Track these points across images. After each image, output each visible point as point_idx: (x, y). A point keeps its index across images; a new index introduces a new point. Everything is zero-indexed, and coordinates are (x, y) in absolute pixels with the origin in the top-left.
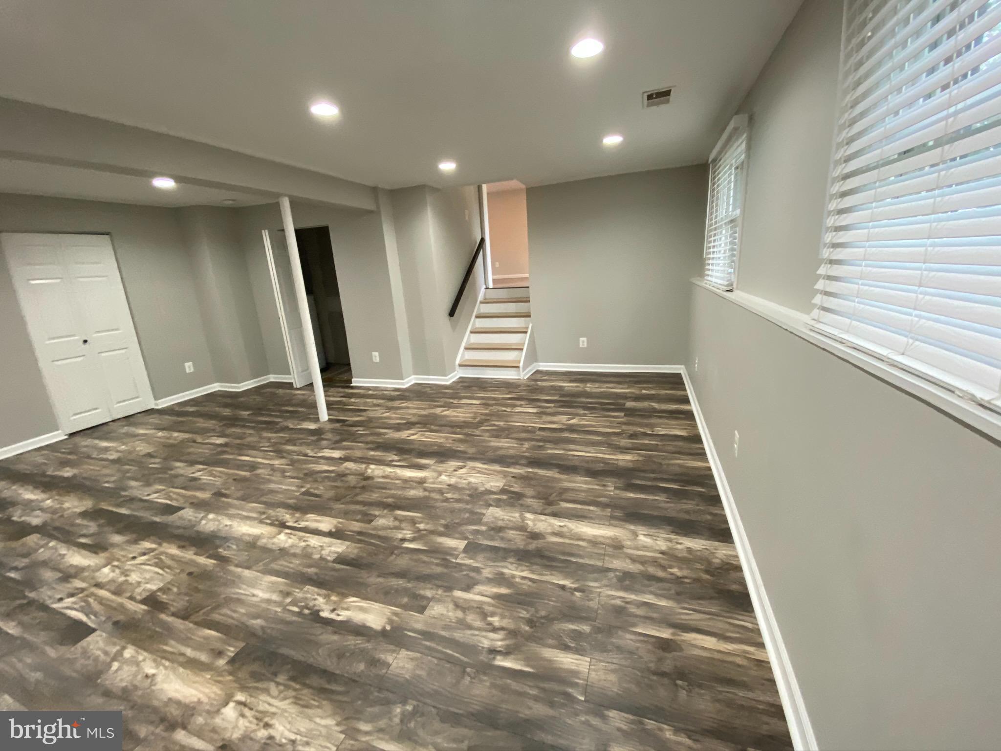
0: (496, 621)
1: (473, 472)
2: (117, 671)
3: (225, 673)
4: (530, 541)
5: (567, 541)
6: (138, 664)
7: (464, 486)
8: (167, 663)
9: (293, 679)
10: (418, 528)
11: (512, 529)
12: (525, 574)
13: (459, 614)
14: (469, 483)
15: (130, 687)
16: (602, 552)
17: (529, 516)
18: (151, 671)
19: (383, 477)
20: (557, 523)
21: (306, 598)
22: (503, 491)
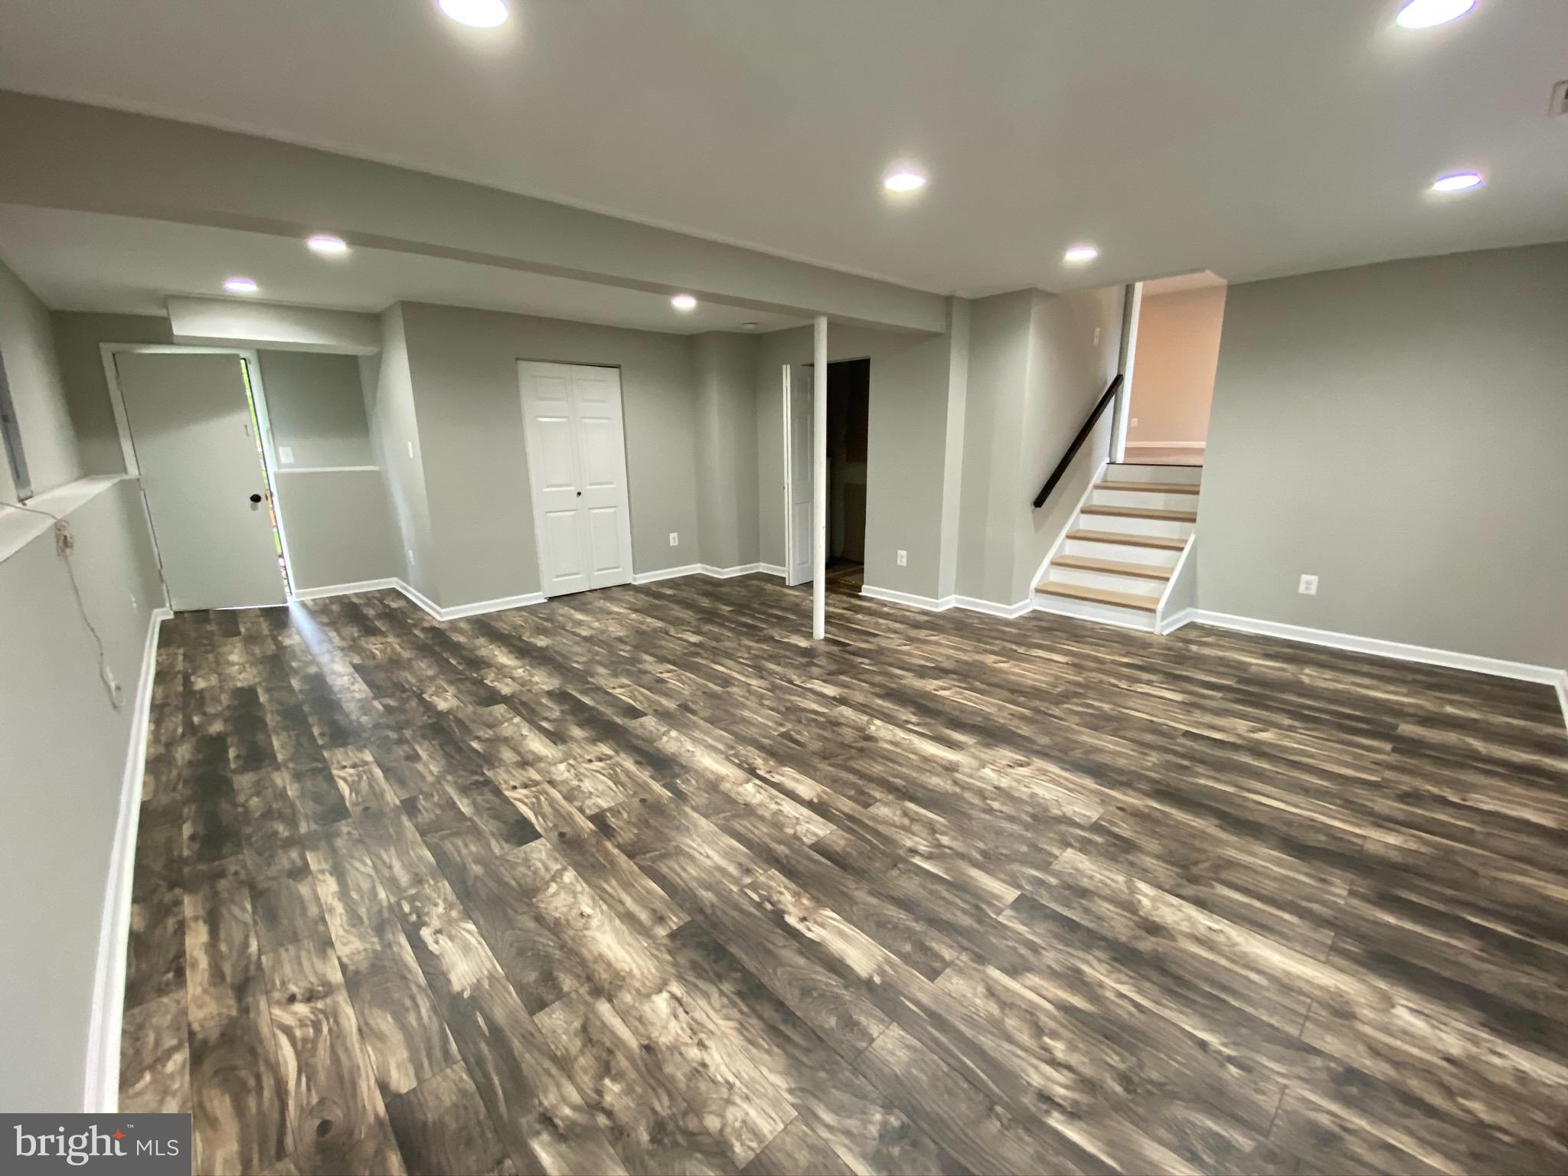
0: (1059, 1048)
1: (1043, 777)
2: (554, 895)
3: (663, 948)
4: (1143, 933)
5: (1223, 962)
6: (575, 894)
7: (1025, 797)
8: (605, 907)
9: (740, 994)
10: (937, 840)
11: (1106, 898)
12: (1125, 989)
13: (994, 1009)
14: (1033, 795)
15: (563, 921)
16: (1303, 1011)
17: (1142, 886)
18: (588, 910)
19: (892, 743)
20: (1204, 921)
21: (770, 887)
22: (1096, 828)
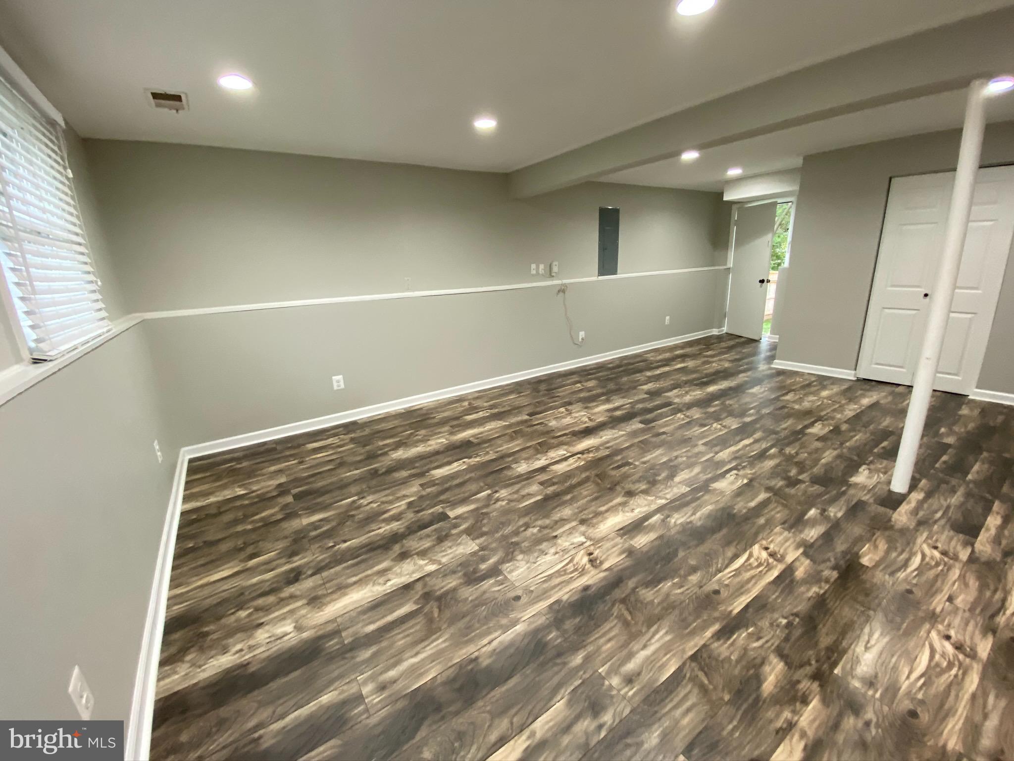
0: (375, 505)
12: (381, 531)
20: (396, 581)
